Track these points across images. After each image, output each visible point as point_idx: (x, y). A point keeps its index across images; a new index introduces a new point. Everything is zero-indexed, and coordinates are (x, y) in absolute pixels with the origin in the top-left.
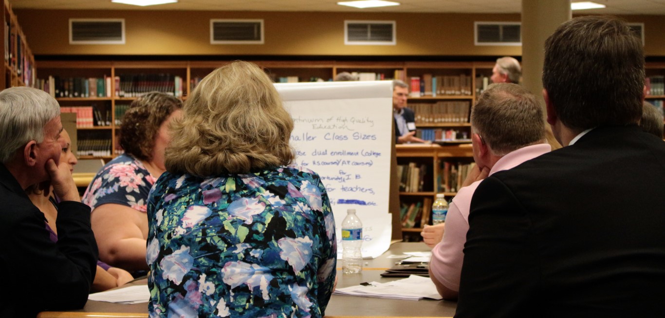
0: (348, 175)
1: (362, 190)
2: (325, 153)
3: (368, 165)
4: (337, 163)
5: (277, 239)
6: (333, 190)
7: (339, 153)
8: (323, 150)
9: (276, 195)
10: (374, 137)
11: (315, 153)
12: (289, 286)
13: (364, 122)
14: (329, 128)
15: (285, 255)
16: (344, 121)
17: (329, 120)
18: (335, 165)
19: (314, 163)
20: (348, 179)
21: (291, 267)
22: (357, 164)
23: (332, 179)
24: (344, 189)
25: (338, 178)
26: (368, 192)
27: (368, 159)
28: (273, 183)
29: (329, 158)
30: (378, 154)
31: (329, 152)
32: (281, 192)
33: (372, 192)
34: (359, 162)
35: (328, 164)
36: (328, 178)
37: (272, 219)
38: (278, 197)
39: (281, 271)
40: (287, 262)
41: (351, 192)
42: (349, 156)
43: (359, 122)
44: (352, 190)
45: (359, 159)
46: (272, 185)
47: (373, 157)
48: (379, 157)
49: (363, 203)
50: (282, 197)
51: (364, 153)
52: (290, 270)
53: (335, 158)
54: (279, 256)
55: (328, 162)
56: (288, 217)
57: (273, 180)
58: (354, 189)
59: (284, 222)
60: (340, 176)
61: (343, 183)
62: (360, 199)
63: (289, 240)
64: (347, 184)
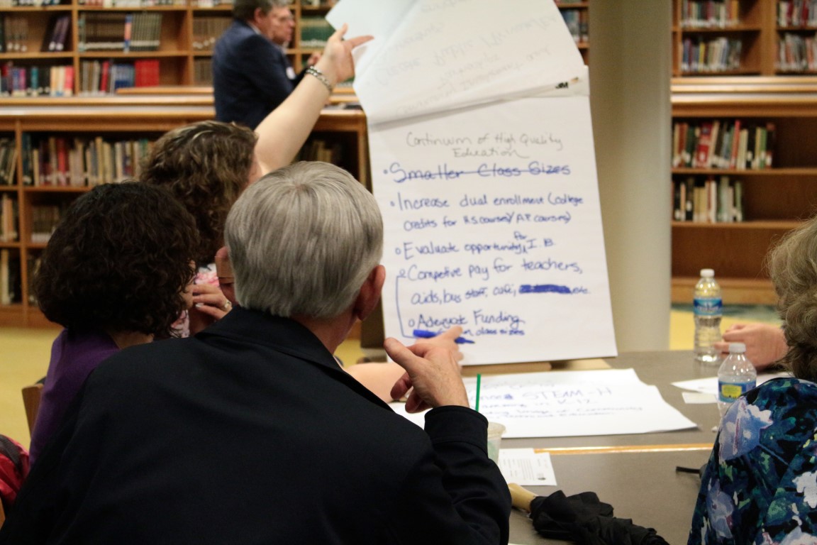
0: (531, 241)
1: (559, 266)
2: (483, 202)
3: (563, 221)
4: (507, 219)
6: (508, 268)
7: (508, 201)
8: (479, 196)
10: (565, 170)
11: (466, 202)
13: (544, 142)
14: (484, 154)
16: (508, 141)
17: (482, 140)
18: (504, 223)
19: (466, 220)
20: (531, 247)
22: (544, 219)
23: (503, 248)
24: (527, 266)
25: (513, 247)
26: (570, 269)
27: (560, 210)
29: (490, 210)
30: (578, 200)
31: (490, 200)
33: (578, 270)
34: (546, 215)
35: (490, 221)
36: (496, 247)
41: (540, 270)
42: (527, 205)
43: (536, 142)
44: (541, 266)
45: (546, 209)
47: (569, 206)
48: (579, 204)
49: (564, 290)
51: (552, 199)
53: (503, 210)
55: (492, 217)
58: (546, 266)
60: (516, 243)
61: (523, 255)
62: (560, 283)
64: (531, 256)
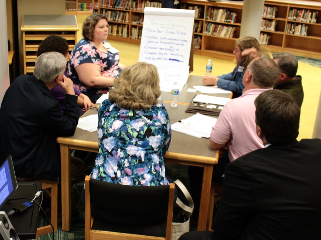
0: (174, 49)
1: (179, 55)
2: (165, 39)
3: (182, 45)
4: (170, 43)
5: (148, 137)
6: (167, 54)
7: (171, 39)
8: (164, 37)
9: (148, 119)
10: (185, 34)
11: (161, 38)
12: (152, 154)
13: (182, 27)
14: (168, 28)
15: (151, 143)
16: (174, 26)
17: (168, 25)
18: (169, 44)
19: (161, 42)
20: (174, 50)
21: (153, 148)
22: (178, 44)
23: (167, 50)
24: (172, 54)
25: (169, 50)
26: (181, 56)
27: (182, 43)
28: (147, 114)
29: (166, 41)
30: (186, 41)
31: (167, 39)
32: (150, 118)
33: (183, 57)
34: (178, 43)
35: (166, 43)
36: (166, 49)
37: (147, 129)
38: (149, 120)
39: (149, 150)
40: (151, 146)
41: (174, 56)
42: (175, 41)
43: (180, 27)
44: (175, 55)
45: (179, 42)
46: (147, 115)
47: (184, 42)
48: (187, 42)
49: (178, 61)
50: (151, 120)
51: (181, 40)
52: (152, 149)
53: (169, 41)
54: (149, 144)
56: (153, 128)
57: (148, 113)
58: (176, 55)
59: (151, 130)
60: (170, 49)
61: (171, 52)
62: (178, 59)
63: (152, 137)
64: (173, 52)
